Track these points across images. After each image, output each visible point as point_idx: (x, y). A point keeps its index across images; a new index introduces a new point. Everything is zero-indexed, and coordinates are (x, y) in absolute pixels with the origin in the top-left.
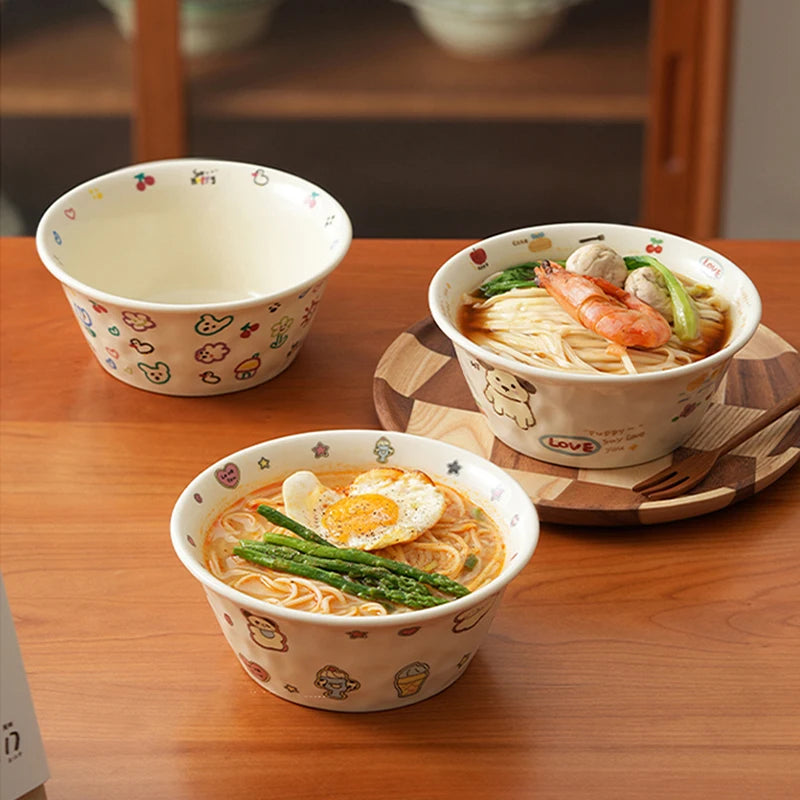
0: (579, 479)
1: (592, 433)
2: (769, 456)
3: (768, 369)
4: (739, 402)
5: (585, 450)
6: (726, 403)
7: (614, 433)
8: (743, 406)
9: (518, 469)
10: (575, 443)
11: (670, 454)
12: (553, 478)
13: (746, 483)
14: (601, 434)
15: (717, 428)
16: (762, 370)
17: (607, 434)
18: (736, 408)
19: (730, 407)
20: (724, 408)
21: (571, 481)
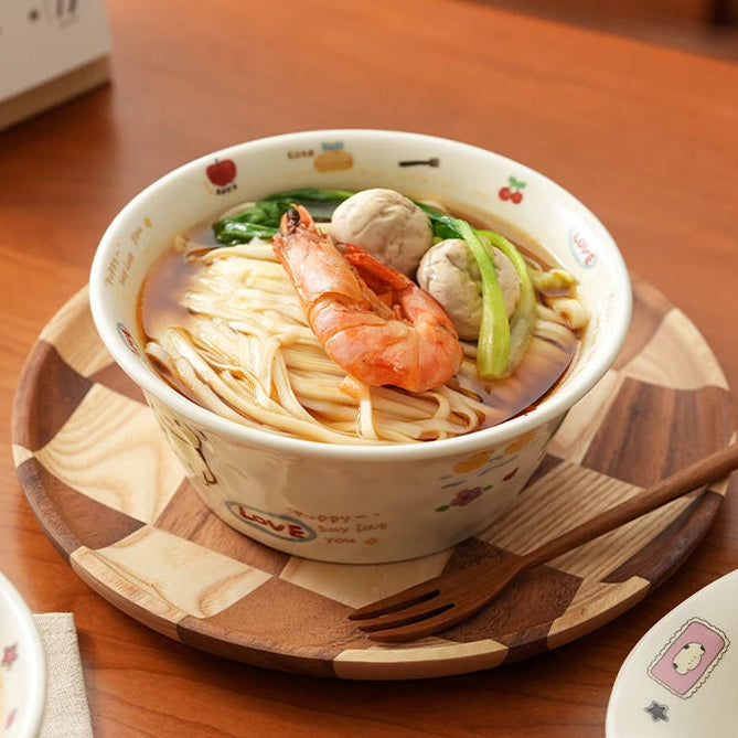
0: (281, 577)
1: (299, 514)
2: (603, 581)
3: (677, 408)
4: (606, 465)
5: (292, 533)
6: (584, 464)
7: (334, 520)
8: (608, 474)
9: (193, 541)
10: (277, 522)
11: (445, 550)
12: (244, 567)
13: (530, 636)
14: (313, 518)
15: (546, 511)
16: (667, 409)
17: (322, 519)
18: (595, 474)
19: (587, 470)
20: (577, 472)
21: (269, 576)
